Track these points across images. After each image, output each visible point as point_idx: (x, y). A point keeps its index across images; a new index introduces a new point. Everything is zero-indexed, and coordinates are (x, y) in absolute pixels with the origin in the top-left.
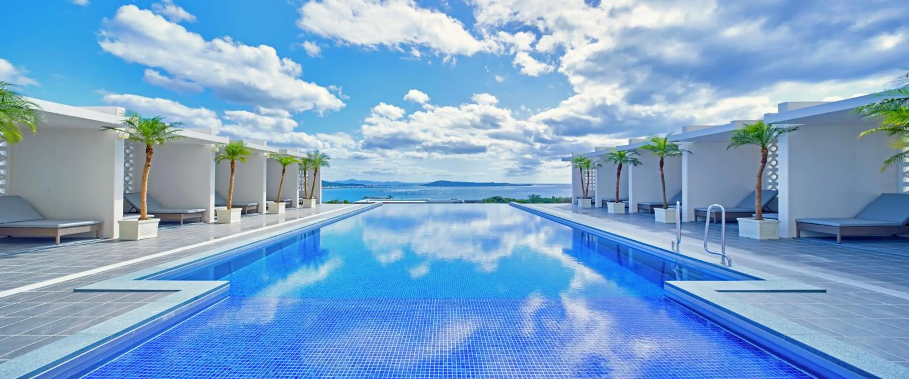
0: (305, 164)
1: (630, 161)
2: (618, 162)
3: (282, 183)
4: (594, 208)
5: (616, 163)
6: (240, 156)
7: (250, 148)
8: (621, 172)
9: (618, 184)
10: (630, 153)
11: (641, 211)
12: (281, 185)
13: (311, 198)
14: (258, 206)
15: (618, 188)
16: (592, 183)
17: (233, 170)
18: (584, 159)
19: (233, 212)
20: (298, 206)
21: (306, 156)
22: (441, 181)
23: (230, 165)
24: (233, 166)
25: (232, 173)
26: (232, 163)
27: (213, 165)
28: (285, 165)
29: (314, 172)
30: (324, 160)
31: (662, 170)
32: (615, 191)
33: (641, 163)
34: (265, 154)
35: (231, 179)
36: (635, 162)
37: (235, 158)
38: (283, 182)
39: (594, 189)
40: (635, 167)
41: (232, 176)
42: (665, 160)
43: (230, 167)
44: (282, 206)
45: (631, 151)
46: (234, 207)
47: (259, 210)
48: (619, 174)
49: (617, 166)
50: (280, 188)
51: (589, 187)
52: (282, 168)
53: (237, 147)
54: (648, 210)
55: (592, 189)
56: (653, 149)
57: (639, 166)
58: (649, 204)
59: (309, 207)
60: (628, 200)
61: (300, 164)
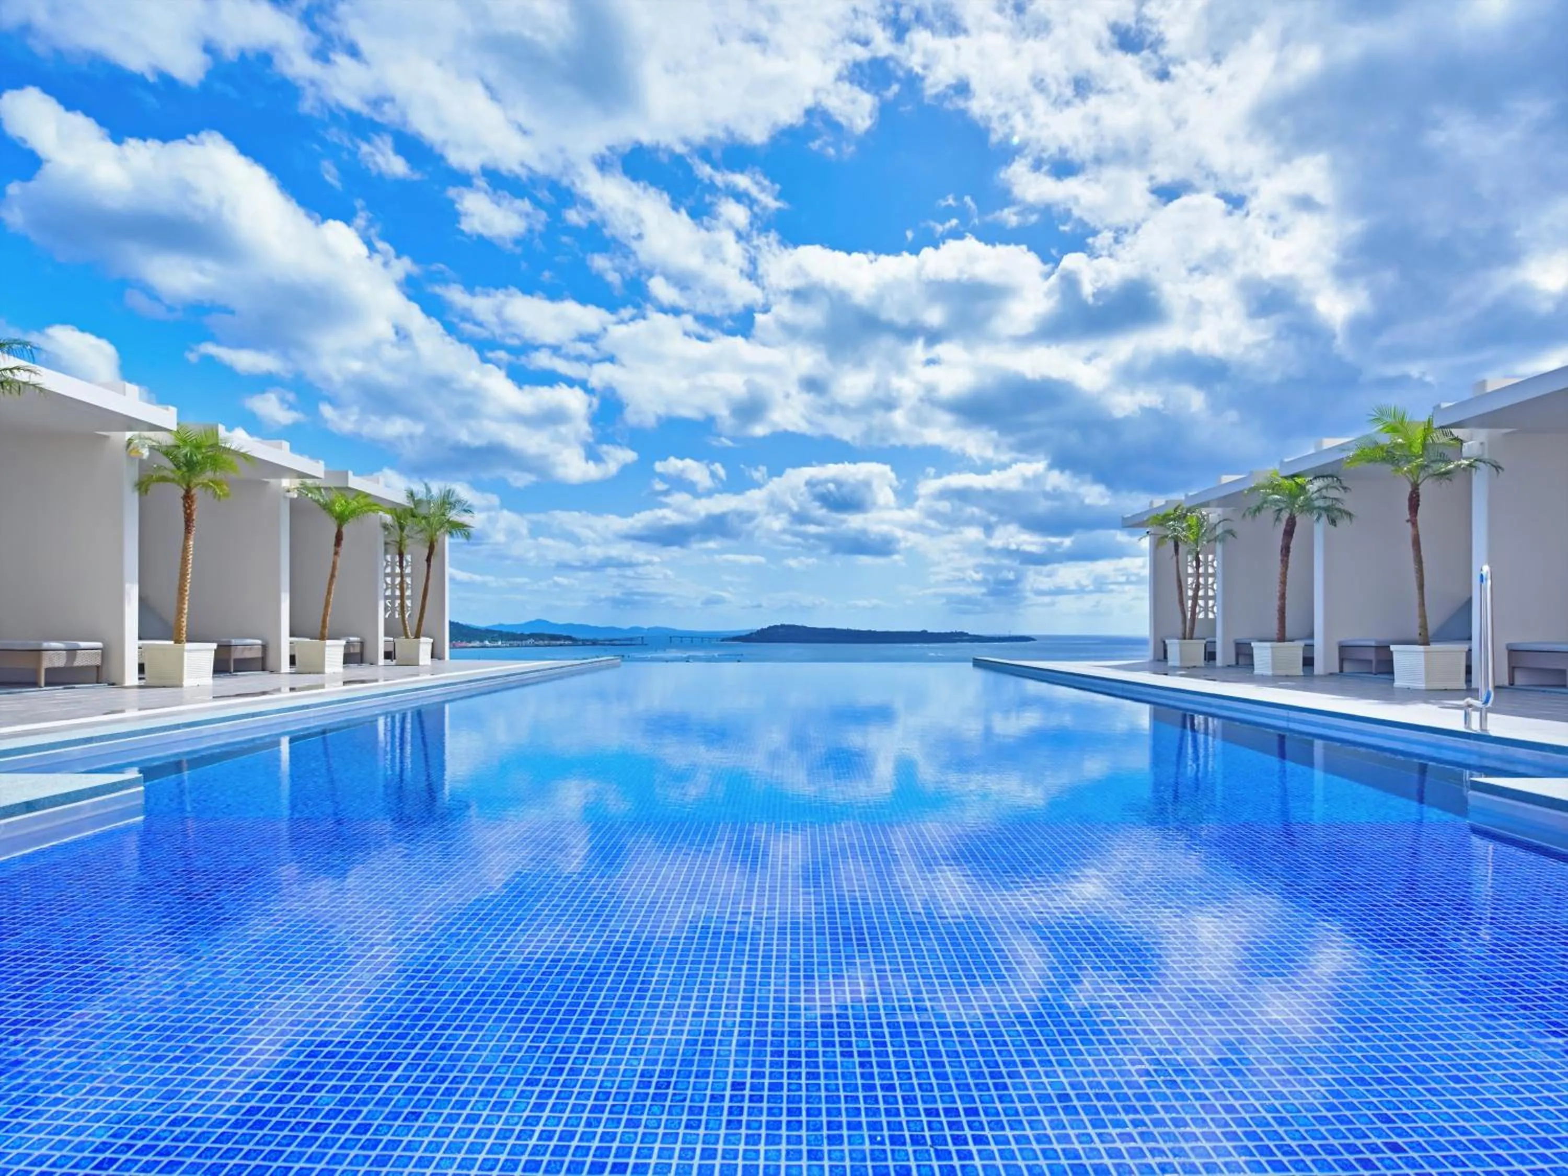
0: (402, 528)
1: (1319, 508)
2: (1285, 515)
3: (333, 576)
4: (1214, 667)
5: (1278, 519)
6: (208, 475)
7: (236, 453)
8: (1293, 544)
9: (1284, 583)
10: (1318, 484)
11: (1348, 668)
12: (331, 584)
13: (417, 636)
14: (264, 647)
15: (1283, 597)
16: (1206, 598)
17: (188, 520)
18: (1185, 516)
19: (190, 651)
20: (381, 661)
21: (401, 499)
22: (783, 626)
23: (182, 501)
24: (190, 506)
25: (188, 530)
26: (188, 497)
27: (132, 501)
28: (341, 519)
29: (426, 552)
30: (454, 516)
31: (1414, 524)
32: (1276, 603)
33: (1350, 515)
34: (286, 483)
35: (185, 549)
36: (1333, 514)
37: (195, 481)
38: (337, 573)
39: (1211, 616)
40: (1332, 527)
41: (187, 538)
42: (1422, 490)
43: (181, 510)
44: (334, 650)
45: (1323, 477)
46: (193, 638)
47: (270, 663)
48: (1286, 550)
49: (1282, 526)
50: (329, 593)
51: (1197, 610)
52: (335, 530)
53: (198, 447)
54: (1370, 661)
55: (1206, 615)
56: (1391, 457)
57: (1343, 523)
58: (1373, 644)
59: (412, 662)
60: (1311, 636)
61: (385, 527)
